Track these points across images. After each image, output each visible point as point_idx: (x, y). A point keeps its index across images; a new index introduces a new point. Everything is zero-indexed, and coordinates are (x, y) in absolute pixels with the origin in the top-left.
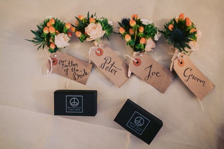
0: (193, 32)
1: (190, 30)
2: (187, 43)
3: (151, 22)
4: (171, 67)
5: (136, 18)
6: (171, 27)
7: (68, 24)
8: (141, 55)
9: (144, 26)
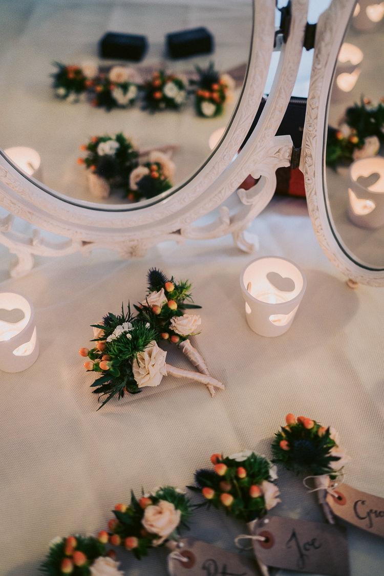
0: (324, 433)
1: (317, 432)
2: (328, 455)
3: (248, 453)
4: (330, 517)
5: (220, 459)
6: (284, 444)
7: (100, 534)
8: (266, 521)
9: (242, 464)
